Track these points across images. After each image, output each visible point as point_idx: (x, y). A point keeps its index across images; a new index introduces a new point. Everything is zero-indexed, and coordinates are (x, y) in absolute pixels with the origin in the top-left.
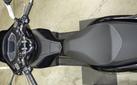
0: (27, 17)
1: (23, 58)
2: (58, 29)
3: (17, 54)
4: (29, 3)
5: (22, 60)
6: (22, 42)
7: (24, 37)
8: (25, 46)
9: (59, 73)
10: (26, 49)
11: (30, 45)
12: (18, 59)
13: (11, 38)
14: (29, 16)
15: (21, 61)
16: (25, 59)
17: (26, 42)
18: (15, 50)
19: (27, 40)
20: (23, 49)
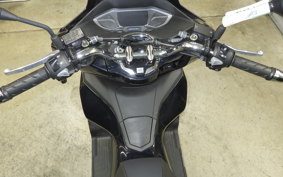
0: (227, 64)
1: (102, 53)
2: (188, 123)
3: (115, 34)
4: (274, 70)
5: (93, 51)
6: (150, 48)
7: (163, 52)
8: (136, 55)
9: (78, 130)
10: (130, 60)
11: (140, 70)
12: (95, 39)
13: (155, 14)
14: (232, 69)
15: (91, 46)
16: (97, 57)
17: (151, 58)
18: (125, 29)
19: (154, 60)
20: (129, 49)
